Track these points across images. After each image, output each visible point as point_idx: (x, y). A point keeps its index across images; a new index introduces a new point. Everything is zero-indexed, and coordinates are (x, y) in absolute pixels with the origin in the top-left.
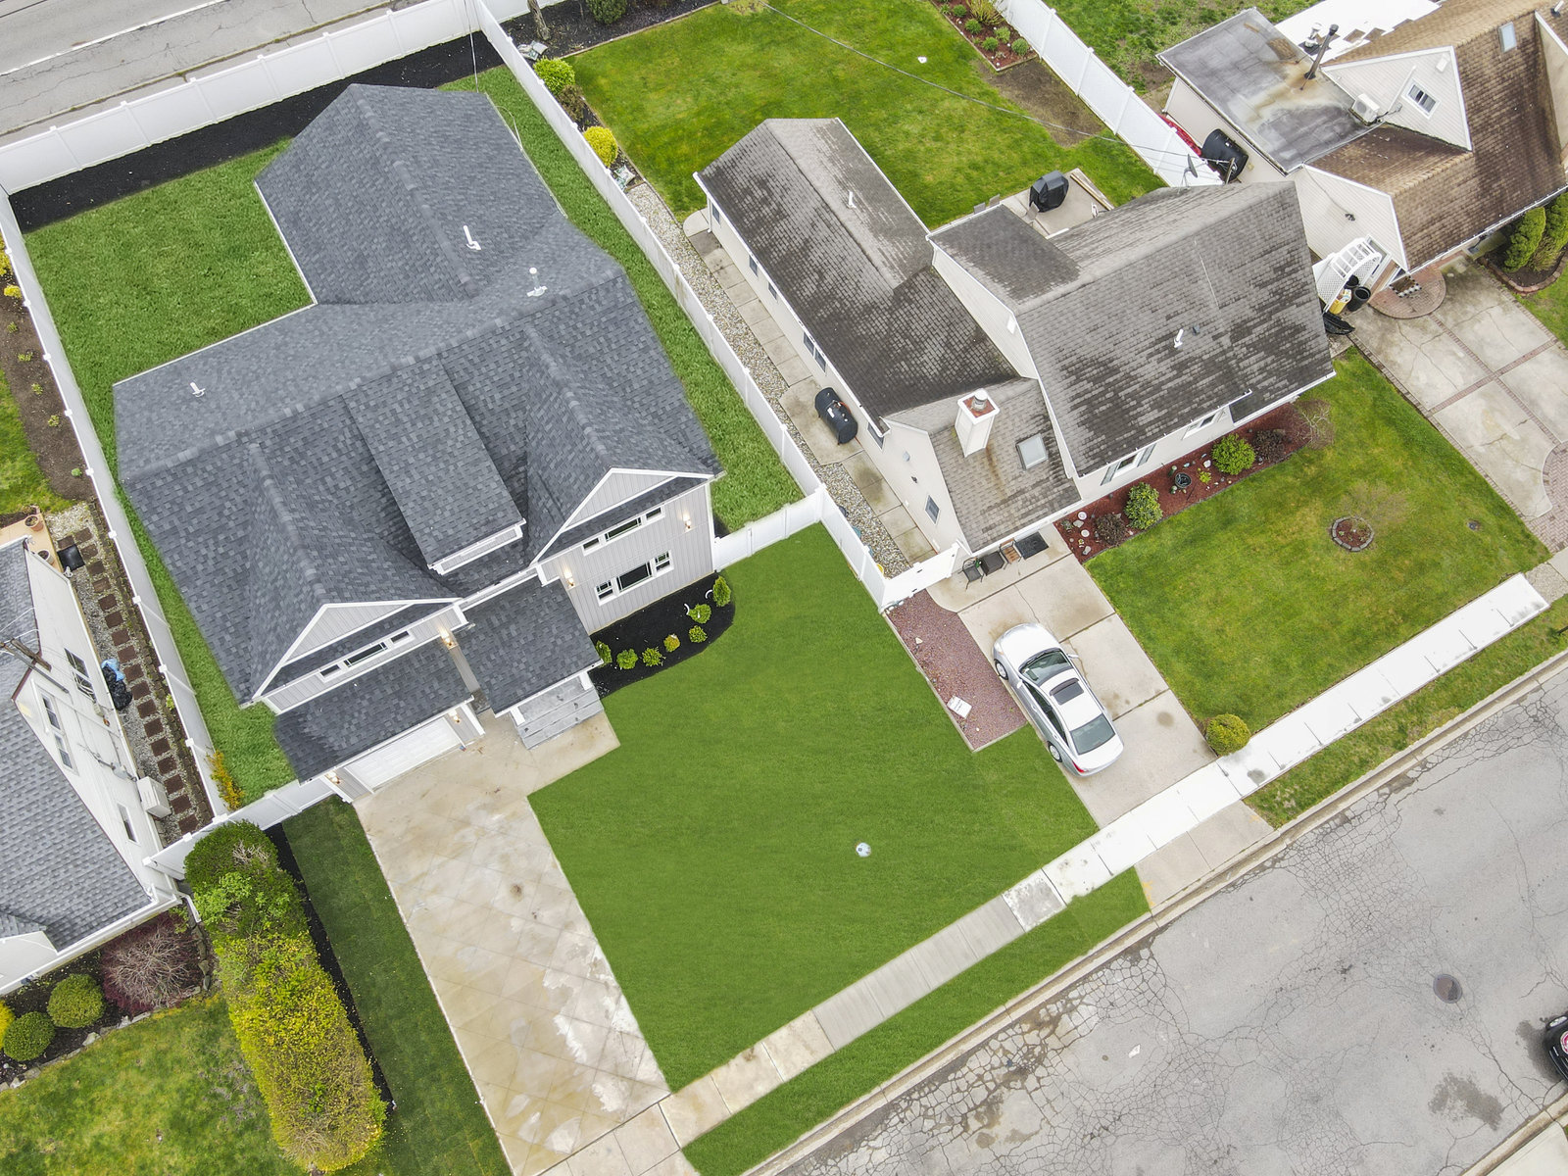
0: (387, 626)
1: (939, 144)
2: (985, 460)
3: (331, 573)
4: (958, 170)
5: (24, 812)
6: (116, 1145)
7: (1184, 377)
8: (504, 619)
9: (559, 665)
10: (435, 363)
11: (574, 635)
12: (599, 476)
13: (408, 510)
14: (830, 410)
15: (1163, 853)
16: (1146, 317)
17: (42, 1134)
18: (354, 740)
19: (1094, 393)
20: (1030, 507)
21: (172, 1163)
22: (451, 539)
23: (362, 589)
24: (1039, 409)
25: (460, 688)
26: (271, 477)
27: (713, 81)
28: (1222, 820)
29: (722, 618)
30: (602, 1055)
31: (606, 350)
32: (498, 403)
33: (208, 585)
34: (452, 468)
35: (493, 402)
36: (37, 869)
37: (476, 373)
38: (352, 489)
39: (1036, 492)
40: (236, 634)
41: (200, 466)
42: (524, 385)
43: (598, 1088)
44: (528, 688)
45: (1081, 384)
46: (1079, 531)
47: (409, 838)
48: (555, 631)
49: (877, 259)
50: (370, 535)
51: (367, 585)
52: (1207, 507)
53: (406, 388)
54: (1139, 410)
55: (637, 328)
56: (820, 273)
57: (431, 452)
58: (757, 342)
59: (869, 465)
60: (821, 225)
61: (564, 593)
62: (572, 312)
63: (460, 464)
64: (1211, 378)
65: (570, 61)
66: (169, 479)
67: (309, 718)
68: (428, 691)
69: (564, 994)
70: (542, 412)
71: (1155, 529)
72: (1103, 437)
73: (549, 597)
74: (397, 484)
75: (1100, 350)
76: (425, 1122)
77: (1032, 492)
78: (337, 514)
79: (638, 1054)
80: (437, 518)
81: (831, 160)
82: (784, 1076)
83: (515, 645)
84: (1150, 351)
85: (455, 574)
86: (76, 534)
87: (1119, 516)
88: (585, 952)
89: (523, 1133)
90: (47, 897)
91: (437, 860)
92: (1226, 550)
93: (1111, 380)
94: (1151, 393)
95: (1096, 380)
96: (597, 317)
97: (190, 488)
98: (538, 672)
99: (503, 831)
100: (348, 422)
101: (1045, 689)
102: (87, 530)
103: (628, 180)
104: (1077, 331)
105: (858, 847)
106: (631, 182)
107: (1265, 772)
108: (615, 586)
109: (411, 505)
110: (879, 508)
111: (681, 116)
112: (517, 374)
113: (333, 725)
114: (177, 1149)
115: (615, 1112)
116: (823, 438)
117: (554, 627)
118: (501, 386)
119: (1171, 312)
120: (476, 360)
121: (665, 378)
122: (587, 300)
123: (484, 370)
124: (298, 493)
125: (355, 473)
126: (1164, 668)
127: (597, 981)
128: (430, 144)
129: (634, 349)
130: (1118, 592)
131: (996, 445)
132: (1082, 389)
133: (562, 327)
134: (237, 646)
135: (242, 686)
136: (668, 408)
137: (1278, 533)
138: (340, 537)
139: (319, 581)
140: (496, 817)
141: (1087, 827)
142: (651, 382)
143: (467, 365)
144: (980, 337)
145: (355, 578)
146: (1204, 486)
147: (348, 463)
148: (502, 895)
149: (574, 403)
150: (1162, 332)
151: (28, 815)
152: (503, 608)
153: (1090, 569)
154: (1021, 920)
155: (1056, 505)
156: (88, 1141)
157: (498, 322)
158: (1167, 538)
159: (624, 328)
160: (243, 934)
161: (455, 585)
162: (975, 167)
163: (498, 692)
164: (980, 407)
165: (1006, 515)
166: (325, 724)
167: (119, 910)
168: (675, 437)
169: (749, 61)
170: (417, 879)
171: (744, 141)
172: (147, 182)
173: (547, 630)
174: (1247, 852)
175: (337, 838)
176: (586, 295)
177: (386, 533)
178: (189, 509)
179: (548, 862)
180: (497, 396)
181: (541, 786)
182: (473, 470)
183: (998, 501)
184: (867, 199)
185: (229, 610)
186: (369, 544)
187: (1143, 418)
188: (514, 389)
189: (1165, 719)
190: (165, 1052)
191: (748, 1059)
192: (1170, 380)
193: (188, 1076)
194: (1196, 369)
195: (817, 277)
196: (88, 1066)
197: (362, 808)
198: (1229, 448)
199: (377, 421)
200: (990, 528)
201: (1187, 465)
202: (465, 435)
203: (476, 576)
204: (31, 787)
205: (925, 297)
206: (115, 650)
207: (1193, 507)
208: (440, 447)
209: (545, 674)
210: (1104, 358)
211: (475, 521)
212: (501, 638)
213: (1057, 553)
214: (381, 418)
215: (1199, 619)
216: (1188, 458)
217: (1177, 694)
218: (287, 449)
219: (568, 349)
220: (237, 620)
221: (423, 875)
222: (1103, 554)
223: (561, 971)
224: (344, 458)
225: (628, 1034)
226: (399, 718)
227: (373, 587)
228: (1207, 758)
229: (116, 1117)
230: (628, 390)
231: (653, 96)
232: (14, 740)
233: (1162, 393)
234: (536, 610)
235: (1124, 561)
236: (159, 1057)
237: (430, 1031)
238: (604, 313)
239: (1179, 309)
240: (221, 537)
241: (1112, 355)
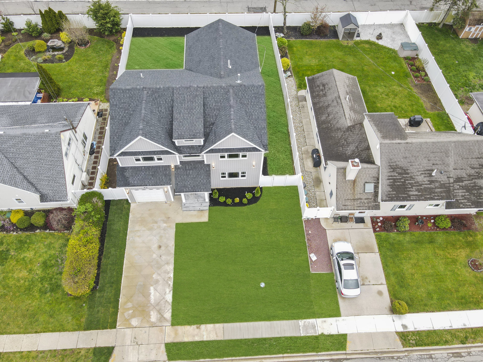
0: (156, 153)
1: (386, 97)
2: (352, 184)
3: (146, 130)
4: (389, 106)
5: (49, 162)
6: (28, 261)
7: (431, 186)
8: (190, 168)
9: (199, 187)
10: (201, 89)
11: (207, 181)
12: (229, 134)
13: (175, 123)
14: (314, 155)
15: (360, 335)
16: (425, 161)
17: (13, 249)
18: (136, 182)
19: (397, 177)
20: (362, 205)
21: (38, 273)
22: (182, 135)
23: (153, 138)
24: (377, 175)
25: (169, 181)
26: (145, 101)
27: (326, 58)
28: (385, 335)
29: (255, 200)
30: (158, 304)
31: (250, 104)
32: (213, 106)
33: (117, 122)
34: (192, 117)
35: (212, 105)
36: (45, 178)
37: (211, 96)
38: (165, 113)
39: (366, 201)
40: (118, 138)
41: (130, 91)
42: (223, 104)
43: (152, 313)
44: (187, 190)
45: (394, 173)
46: (378, 222)
47: (140, 219)
48: (202, 178)
49: (347, 116)
50: (163, 127)
51: (154, 137)
52: (426, 234)
53: (191, 92)
54: (411, 189)
55: (261, 101)
56: (329, 115)
57: (189, 111)
58: (303, 130)
59: (320, 176)
60: (335, 102)
61: (209, 168)
62: (245, 90)
63: (194, 117)
64: (441, 190)
65: (288, 41)
66: (121, 92)
67: (127, 171)
68: (161, 178)
69: (157, 282)
70: (224, 113)
71: (404, 232)
72: (395, 193)
73: (205, 167)
74: (175, 115)
75: (405, 165)
76: (103, 296)
77: (364, 201)
78: (157, 117)
79: (168, 309)
80: (181, 128)
81: (348, 86)
82: (205, 339)
83: (190, 176)
84: (422, 172)
85: (180, 147)
86: (104, 109)
87: (393, 224)
88: (168, 273)
89: (126, 314)
90: (45, 187)
91: (144, 229)
92: (427, 250)
93: (405, 176)
94: (417, 186)
95: (400, 174)
96: (251, 94)
97: (125, 96)
98: (192, 186)
99: (164, 229)
100: (172, 95)
101: (342, 263)
102: (107, 109)
103: (288, 75)
104: (399, 156)
105: (262, 283)
106: (289, 76)
107: (409, 327)
108: (227, 175)
109: (176, 122)
110: (317, 189)
111: (312, 64)
112: (222, 101)
113: (132, 176)
114: (41, 270)
115: (153, 322)
116: (309, 163)
117: (202, 176)
118: (216, 102)
119: (435, 163)
120: (213, 93)
121: (263, 118)
122: (250, 88)
123: (214, 96)
124: (150, 108)
125: (167, 109)
126: (387, 277)
127: (167, 283)
128: (233, 39)
129: (258, 107)
130: (382, 247)
131: (358, 180)
132: (393, 175)
133: (240, 93)
134: (117, 141)
135: (113, 152)
136: (260, 127)
137: (449, 253)
138: (155, 123)
139: (142, 130)
140: (165, 225)
141: (336, 313)
142: (258, 118)
143: (210, 93)
144: (368, 148)
145: (152, 134)
146: (428, 227)
147: (167, 106)
148: (155, 246)
149: (232, 112)
150: (429, 168)
151: (50, 163)
152: (191, 165)
153: (376, 236)
154: (301, 331)
155: (371, 208)
156: (22, 256)
157: (223, 85)
158: (408, 238)
159: (257, 100)
160: (84, 220)
161: (179, 150)
162: (395, 107)
163: (179, 187)
164: (355, 164)
165: (352, 204)
166: (130, 174)
167: (59, 199)
168: (258, 135)
169: (339, 57)
170: (136, 231)
171: (324, 73)
172: (167, 35)
173: (200, 176)
174: (390, 350)
175: (122, 211)
176: (251, 87)
177: (168, 128)
178: (122, 101)
179: (172, 243)
180: (214, 104)
181: (181, 222)
182: (197, 120)
183: (352, 198)
184: (353, 100)
185: (119, 131)
186: (161, 128)
187: (411, 192)
188: (219, 104)
189: (380, 293)
190: (52, 243)
191: (197, 328)
192: (426, 184)
193: (54, 252)
194: (437, 184)
195: (327, 115)
196: (33, 238)
197: (133, 206)
198: (442, 218)
199: (179, 98)
200: (345, 206)
201: (424, 218)
202: (200, 110)
203: (185, 150)
204: (54, 156)
205: (357, 131)
206: (97, 140)
207: (421, 232)
208: (192, 111)
209: (194, 188)
210: (405, 168)
211: (191, 133)
212: (187, 173)
213: (367, 226)
214: (180, 97)
215: (407, 267)
216: (426, 216)
217: (388, 287)
218: (153, 96)
219: (239, 99)
220: (120, 134)
221: (138, 231)
222: (383, 233)
223: (159, 275)
224: (166, 104)
225: (168, 302)
226: (150, 182)
227: (156, 139)
228: (389, 312)
229: (32, 253)
230: (251, 117)
231: (307, 57)
232: (56, 142)
233: (421, 187)
234: (200, 170)
235: (388, 238)
236: (51, 243)
237: (117, 273)
238: (254, 94)
239: (438, 163)
240: (126, 111)
241: (408, 168)
